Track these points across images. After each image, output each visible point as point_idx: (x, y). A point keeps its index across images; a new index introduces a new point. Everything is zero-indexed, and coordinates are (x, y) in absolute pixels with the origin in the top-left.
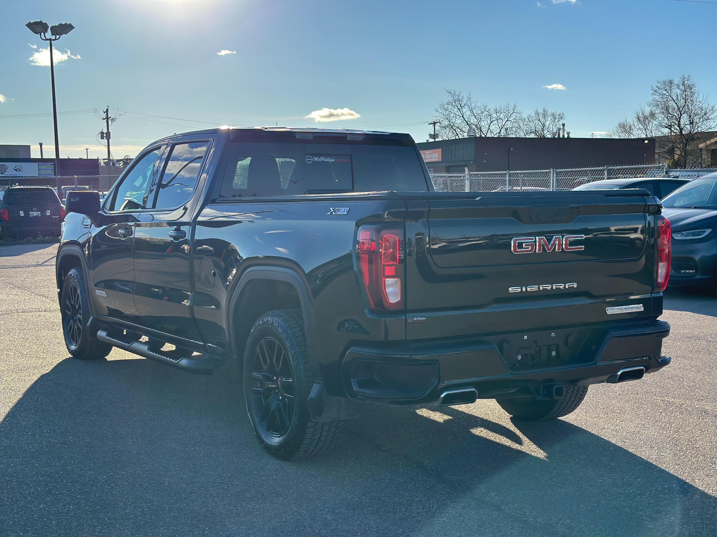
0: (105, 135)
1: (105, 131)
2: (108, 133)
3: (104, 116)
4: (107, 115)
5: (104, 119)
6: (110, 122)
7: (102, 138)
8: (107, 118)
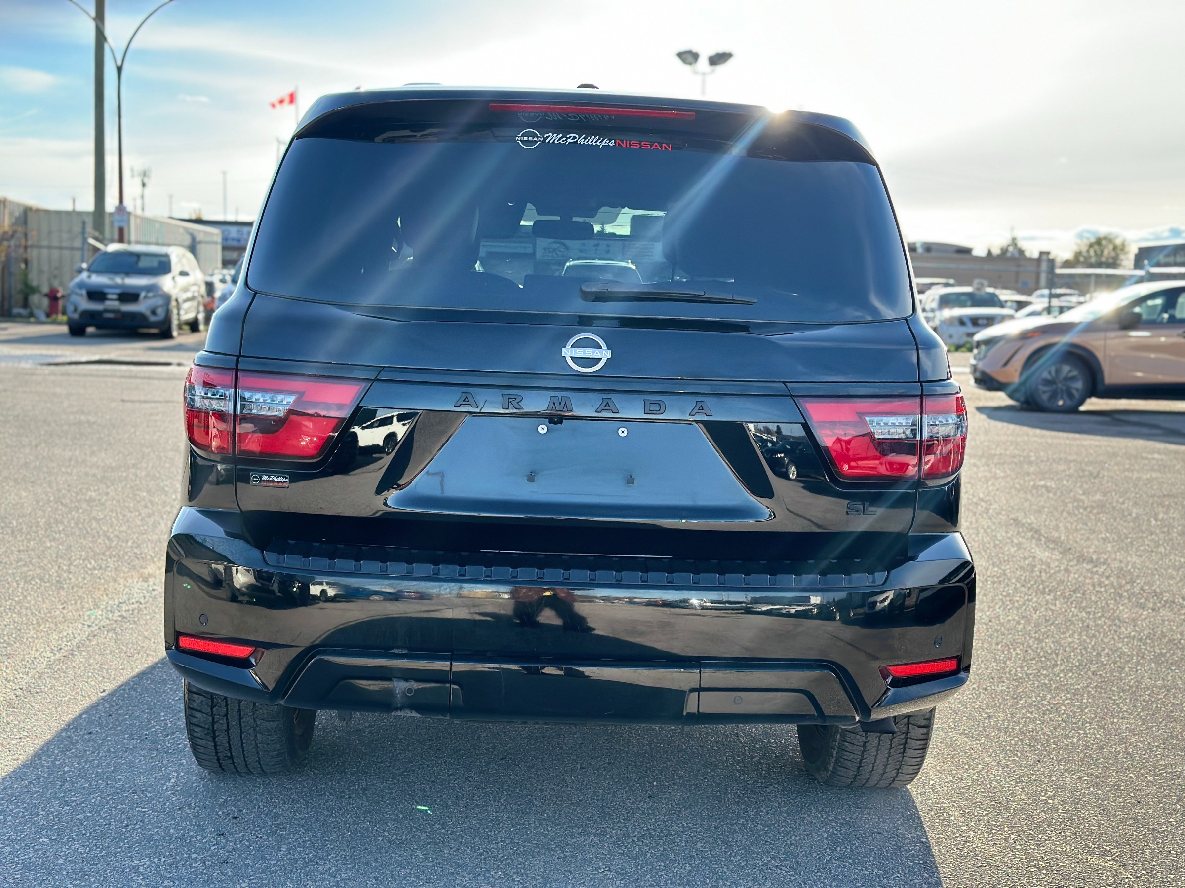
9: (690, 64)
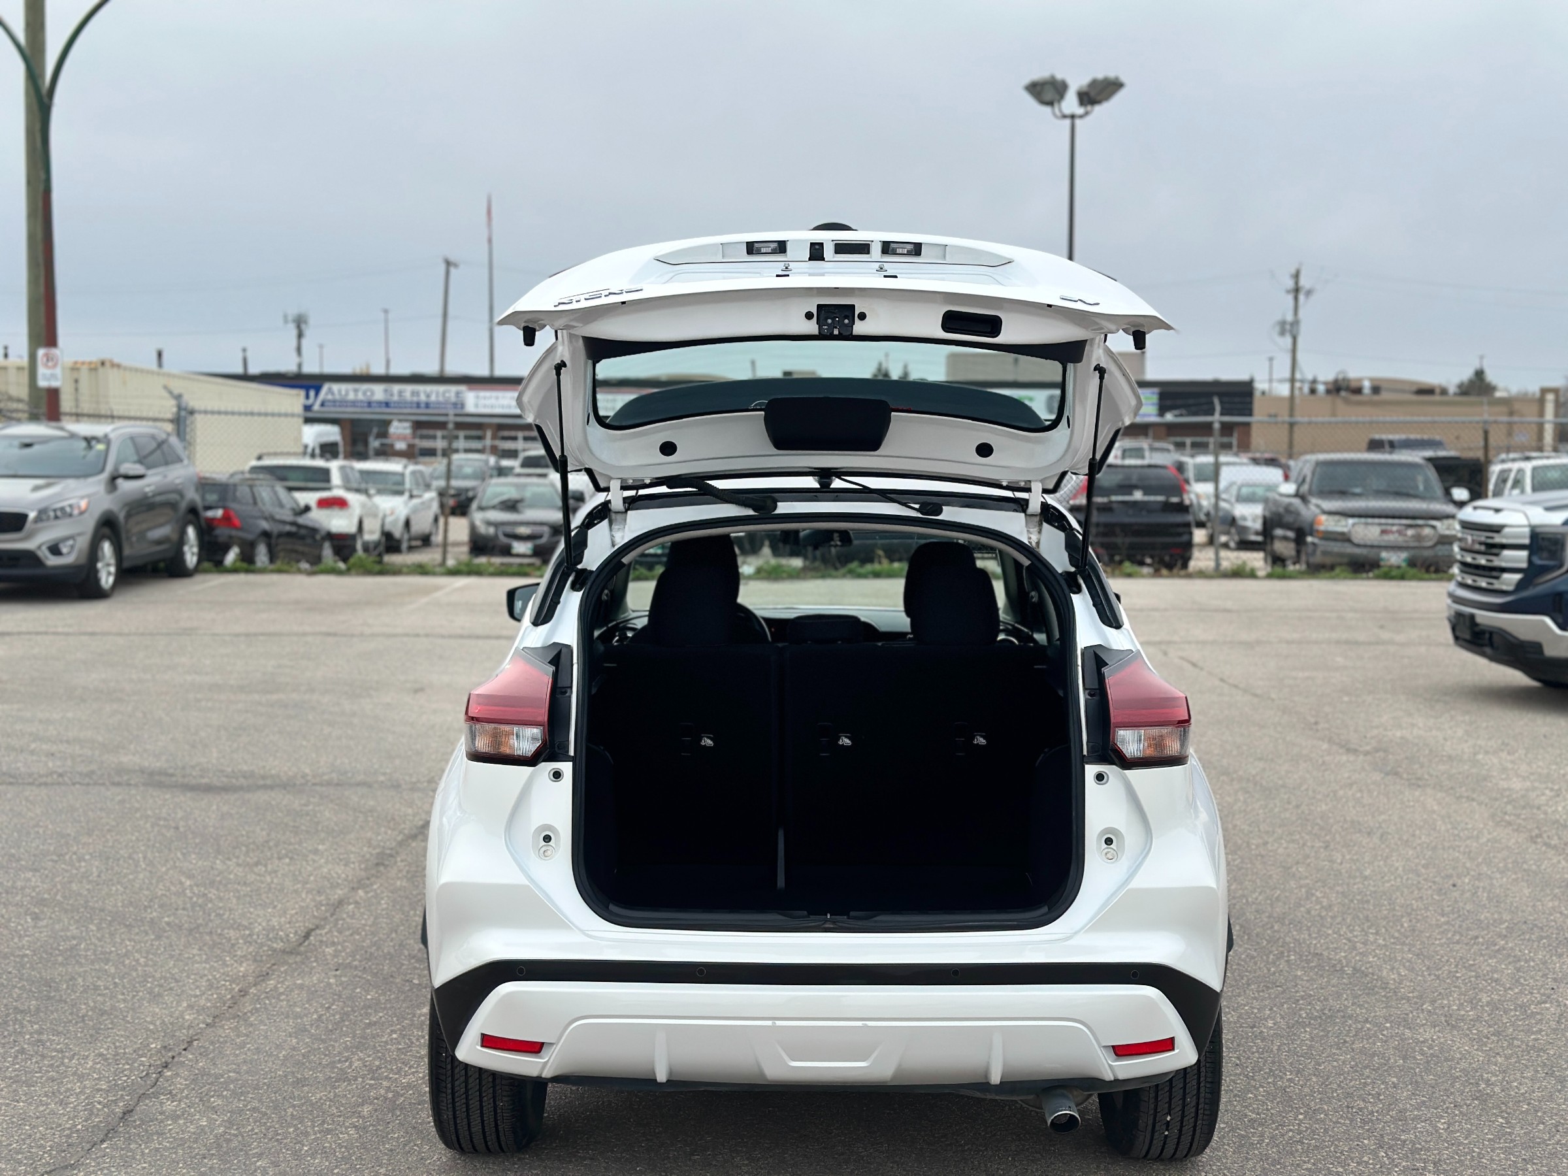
0: (1288, 327)
1: (1290, 317)
2: (1296, 323)
3: (1290, 284)
4: (1297, 283)
5: (1288, 292)
6: (1301, 297)
7: (1282, 333)
8: (1297, 290)
9: (1050, 103)
